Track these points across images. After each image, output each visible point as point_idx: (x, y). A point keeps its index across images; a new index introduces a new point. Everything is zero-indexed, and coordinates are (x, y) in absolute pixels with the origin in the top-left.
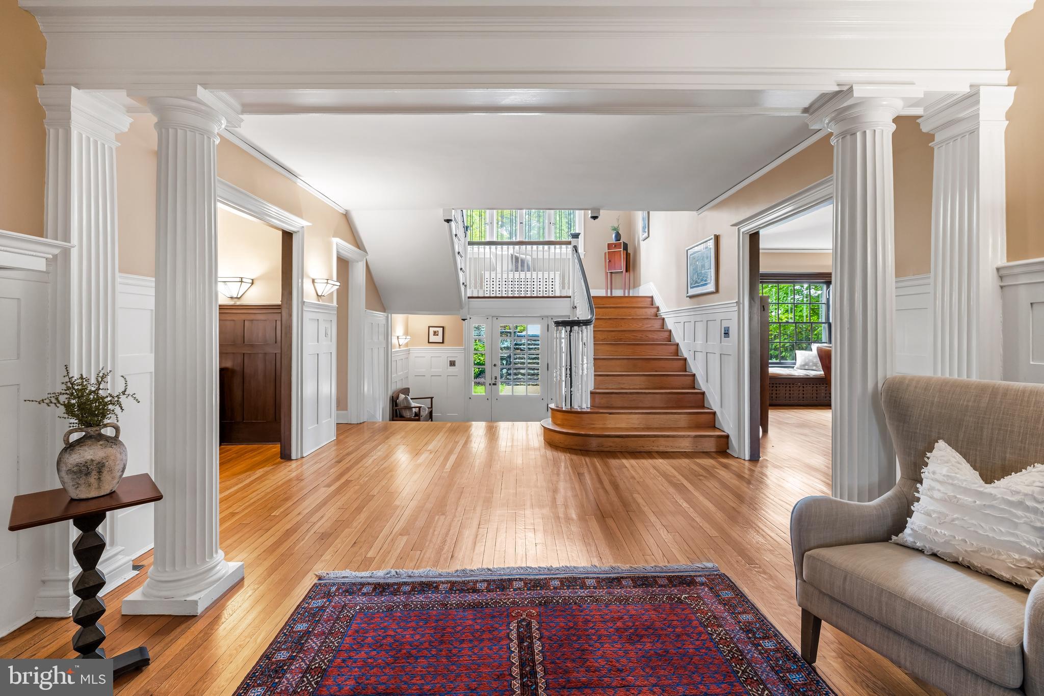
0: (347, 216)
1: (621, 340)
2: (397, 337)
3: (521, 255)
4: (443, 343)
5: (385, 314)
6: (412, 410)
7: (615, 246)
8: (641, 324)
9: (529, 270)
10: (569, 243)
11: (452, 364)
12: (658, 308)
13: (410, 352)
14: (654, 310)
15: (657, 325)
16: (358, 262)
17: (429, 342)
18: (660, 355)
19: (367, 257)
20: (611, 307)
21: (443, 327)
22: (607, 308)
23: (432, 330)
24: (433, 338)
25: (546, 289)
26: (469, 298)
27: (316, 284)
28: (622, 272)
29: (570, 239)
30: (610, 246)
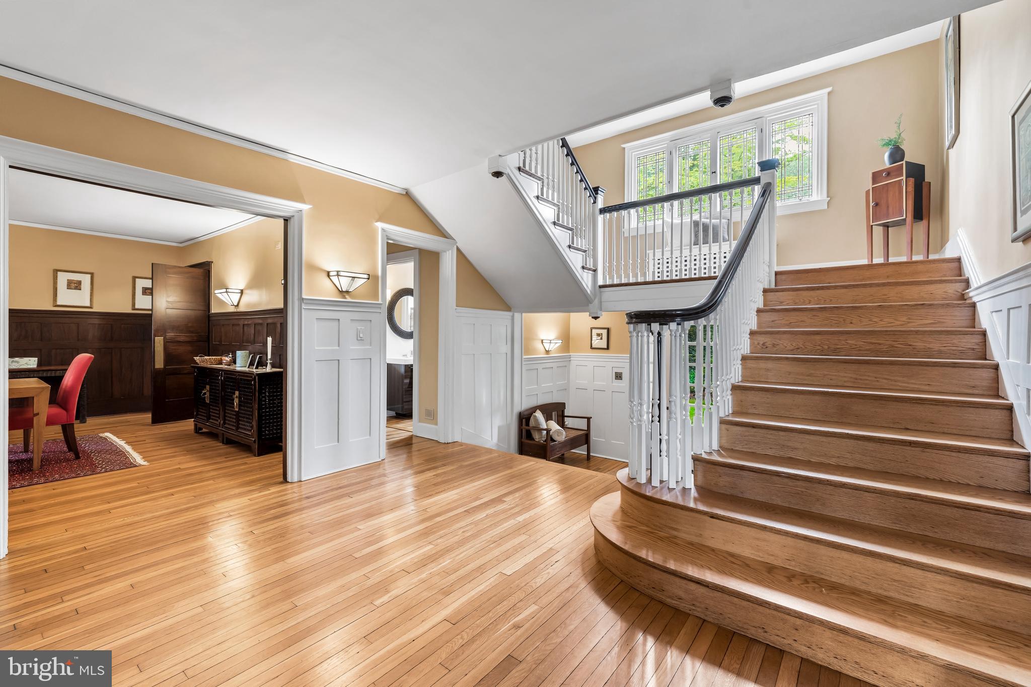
0: (408, 195)
1: (836, 351)
2: (541, 341)
3: (713, 221)
4: (608, 348)
5: (510, 314)
6: (541, 433)
7: (888, 174)
8: (904, 319)
9: (716, 240)
10: (757, 181)
11: (619, 376)
12: (967, 282)
13: (572, 359)
14: (959, 287)
15: (956, 319)
16: (445, 252)
17: (592, 348)
18: (934, 389)
19: (457, 244)
20: (836, 287)
21: (608, 330)
22: (828, 288)
23: (595, 332)
24: (596, 342)
25: (715, 265)
26: (601, 287)
27: (331, 277)
28: (905, 220)
29: (757, 173)
30: (876, 177)
